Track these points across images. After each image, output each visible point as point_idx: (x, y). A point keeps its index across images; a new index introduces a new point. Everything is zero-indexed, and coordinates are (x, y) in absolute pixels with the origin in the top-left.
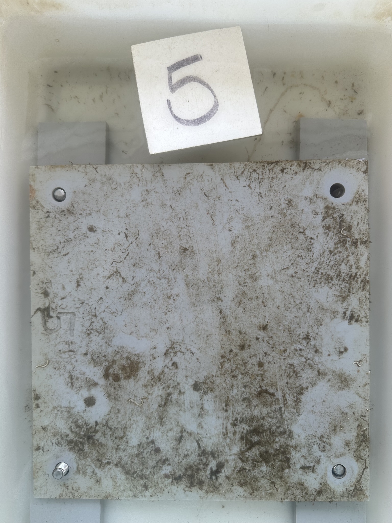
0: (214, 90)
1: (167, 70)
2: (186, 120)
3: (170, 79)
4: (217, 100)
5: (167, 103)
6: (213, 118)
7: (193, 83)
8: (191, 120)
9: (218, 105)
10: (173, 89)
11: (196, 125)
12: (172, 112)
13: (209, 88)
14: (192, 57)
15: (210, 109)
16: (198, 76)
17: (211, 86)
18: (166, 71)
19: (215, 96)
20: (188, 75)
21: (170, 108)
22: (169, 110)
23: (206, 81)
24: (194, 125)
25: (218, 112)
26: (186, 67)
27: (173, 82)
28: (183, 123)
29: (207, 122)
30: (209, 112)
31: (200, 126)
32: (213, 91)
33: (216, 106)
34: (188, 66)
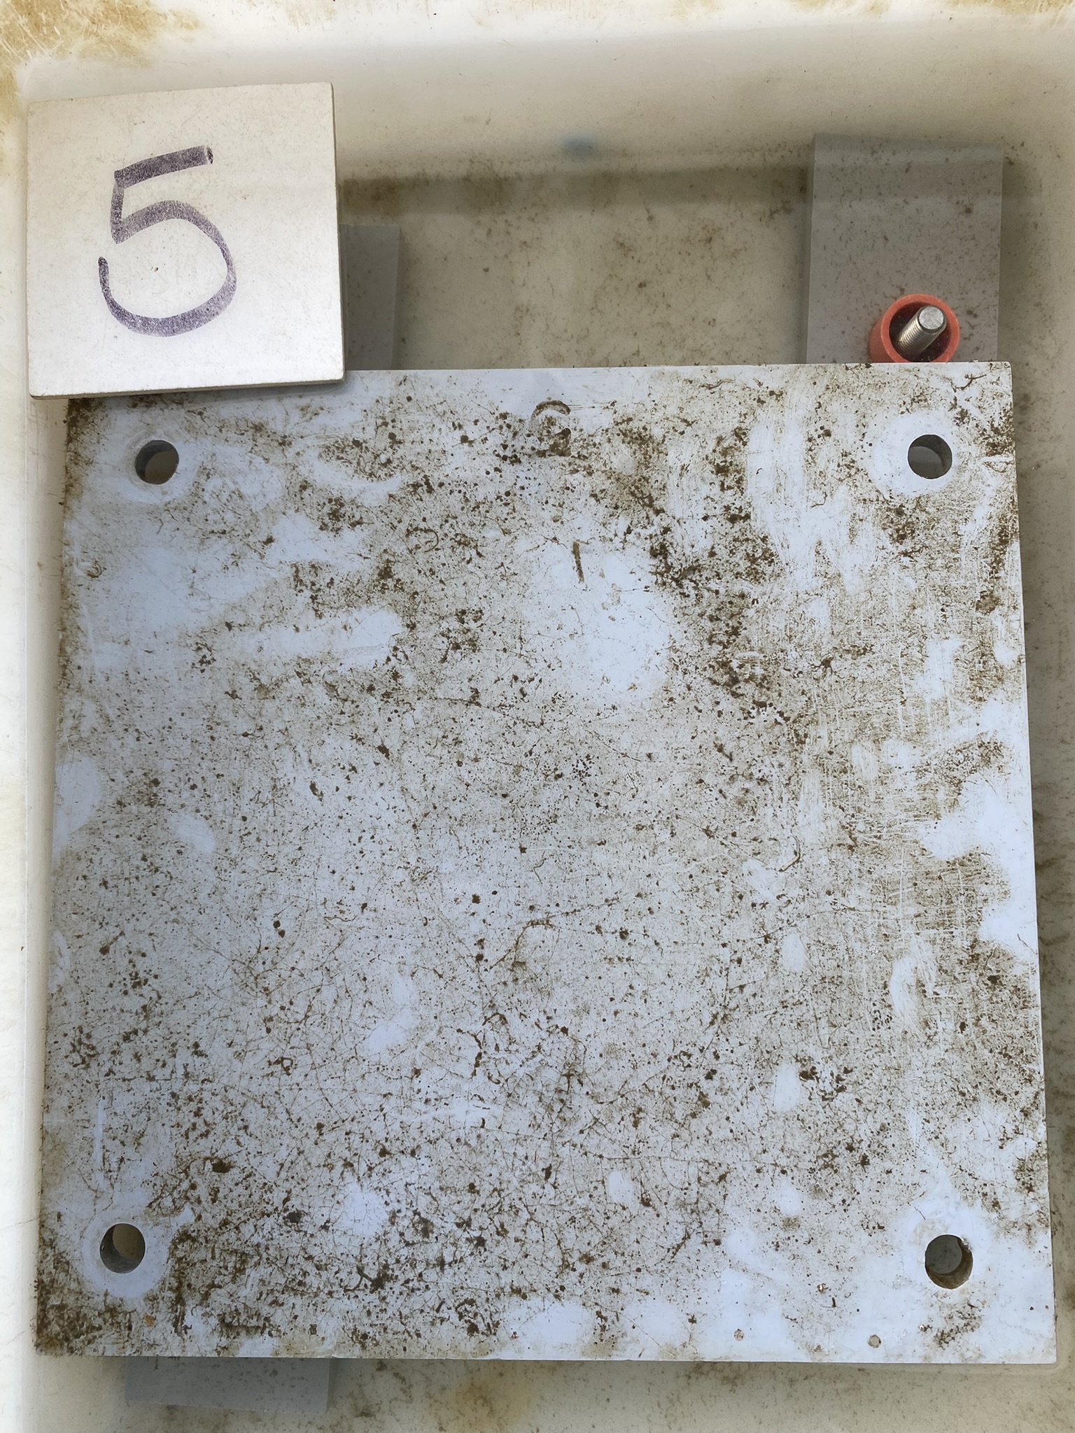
0: (229, 247)
1: (114, 180)
2: (142, 318)
3: (117, 204)
4: (234, 273)
6: (215, 320)
7: (176, 222)
9: (233, 288)
11: (166, 334)
13: (218, 240)
14: (184, 153)
16: (193, 206)
17: (225, 234)
19: (229, 263)
21: (104, 283)
22: (100, 287)
24: (160, 335)
25: (230, 306)
26: (166, 175)
28: (131, 324)
29: (195, 332)
30: (208, 303)
31: (177, 336)
32: (227, 250)
33: (228, 291)
34: (171, 174)
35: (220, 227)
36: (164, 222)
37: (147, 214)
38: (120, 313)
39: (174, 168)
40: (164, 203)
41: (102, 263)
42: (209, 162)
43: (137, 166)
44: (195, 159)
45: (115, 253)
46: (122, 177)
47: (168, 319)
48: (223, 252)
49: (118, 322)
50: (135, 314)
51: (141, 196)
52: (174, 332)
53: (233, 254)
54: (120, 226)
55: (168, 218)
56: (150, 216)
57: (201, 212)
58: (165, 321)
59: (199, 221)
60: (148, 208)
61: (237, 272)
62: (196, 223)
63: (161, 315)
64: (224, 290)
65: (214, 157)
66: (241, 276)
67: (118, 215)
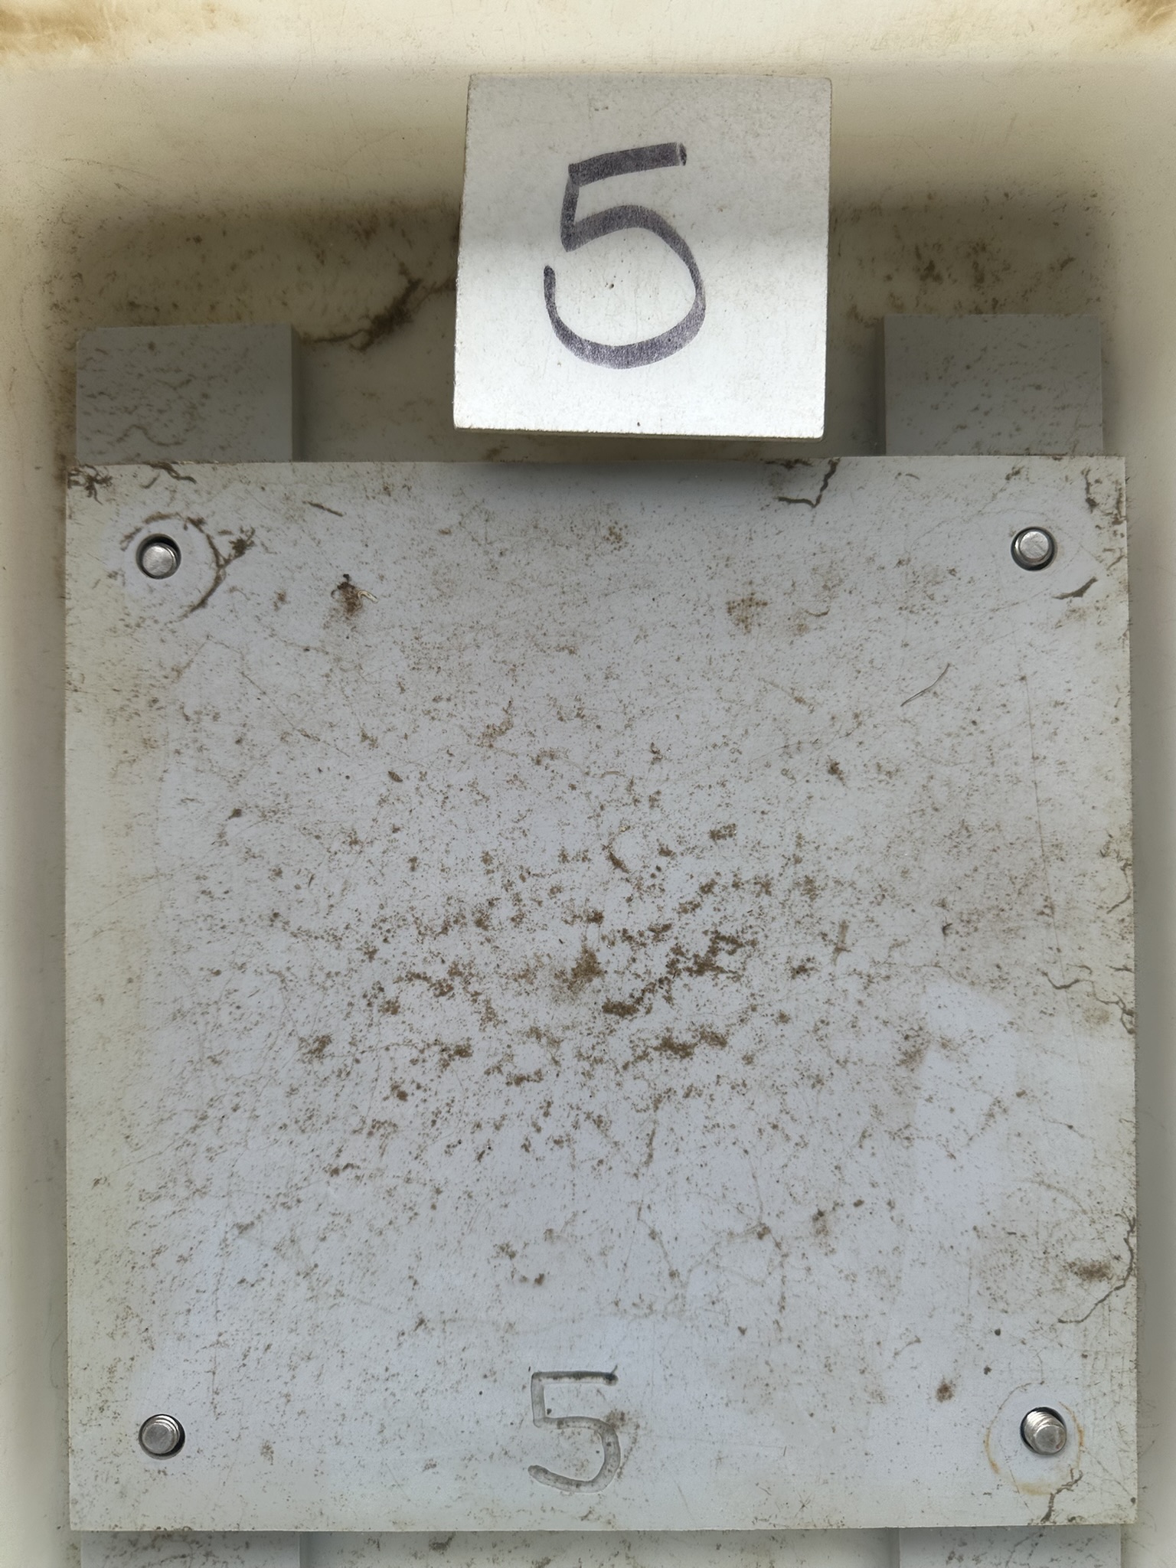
27: (576, 215)
35: (689, 242)
36: (625, 230)
37: (605, 218)
39: (639, 167)
40: (625, 208)
41: (549, 273)
42: (681, 163)
44: (665, 158)
45: (564, 263)
46: (577, 172)
47: (622, 347)
48: (692, 272)
49: (563, 347)
50: (583, 338)
52: (628, 364)
53: (703, 275)
54: (572, 231)
55: (630, 226)
57: (668, 221)
58: (619, 350)
60: (606, 212)
61: (707, 299)
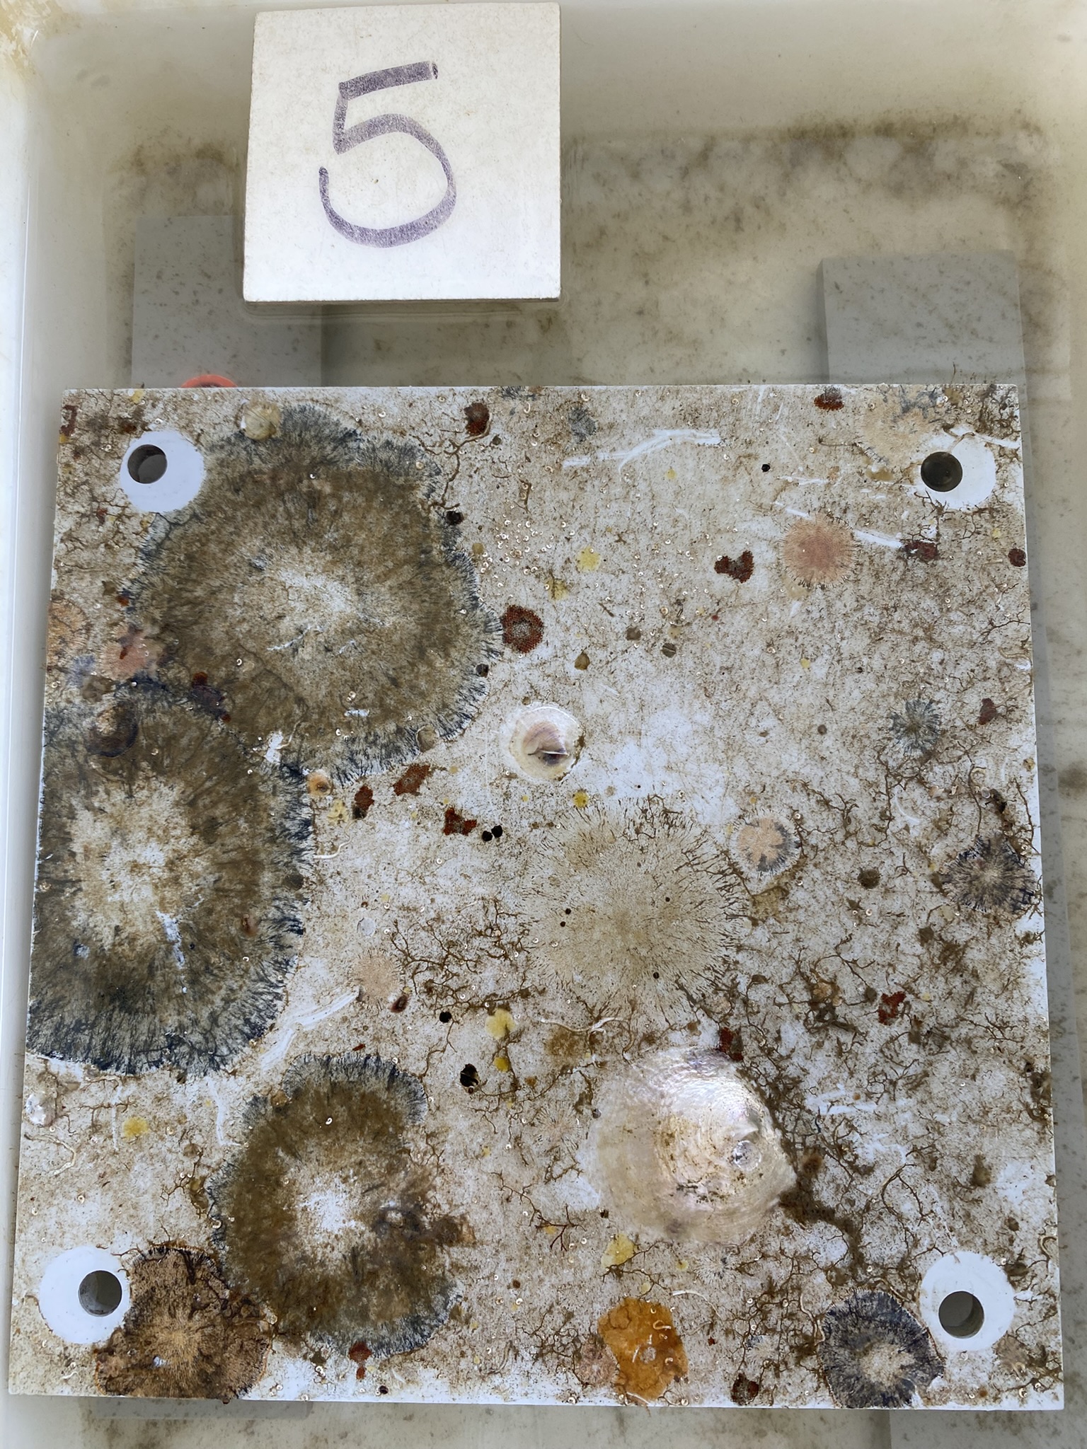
0: (451, 161)
3: (341, 116)
4: (454, 188)
5: (318, 176)
6: (433, 234)
7: (398, 134)
8: (374, 231)
9: (453, 203)
10: (341, 144)
11: (384, 245)
12: (326, 204)
14: (409, 68)
15: (427, 211)
18: (336, 92)
20: (390, 111)
21: (324, 192)
22: (319, 195)
23: (435, 136)
26: (390, 89)
29: (413, 243)
33: (447, 205)
38: (338, 222)
43: (361, 79)
51: (363, 108)
56: (372, 128)
59: (423, 137)
62: (419, 138)
63: (380, 225)
64: (443, 204)
65: (439, 74)
66: (462, 190)
67: (340, 126)
